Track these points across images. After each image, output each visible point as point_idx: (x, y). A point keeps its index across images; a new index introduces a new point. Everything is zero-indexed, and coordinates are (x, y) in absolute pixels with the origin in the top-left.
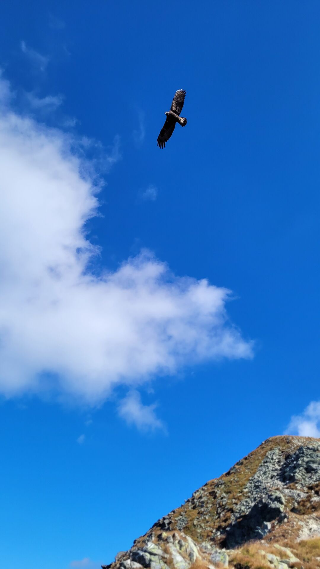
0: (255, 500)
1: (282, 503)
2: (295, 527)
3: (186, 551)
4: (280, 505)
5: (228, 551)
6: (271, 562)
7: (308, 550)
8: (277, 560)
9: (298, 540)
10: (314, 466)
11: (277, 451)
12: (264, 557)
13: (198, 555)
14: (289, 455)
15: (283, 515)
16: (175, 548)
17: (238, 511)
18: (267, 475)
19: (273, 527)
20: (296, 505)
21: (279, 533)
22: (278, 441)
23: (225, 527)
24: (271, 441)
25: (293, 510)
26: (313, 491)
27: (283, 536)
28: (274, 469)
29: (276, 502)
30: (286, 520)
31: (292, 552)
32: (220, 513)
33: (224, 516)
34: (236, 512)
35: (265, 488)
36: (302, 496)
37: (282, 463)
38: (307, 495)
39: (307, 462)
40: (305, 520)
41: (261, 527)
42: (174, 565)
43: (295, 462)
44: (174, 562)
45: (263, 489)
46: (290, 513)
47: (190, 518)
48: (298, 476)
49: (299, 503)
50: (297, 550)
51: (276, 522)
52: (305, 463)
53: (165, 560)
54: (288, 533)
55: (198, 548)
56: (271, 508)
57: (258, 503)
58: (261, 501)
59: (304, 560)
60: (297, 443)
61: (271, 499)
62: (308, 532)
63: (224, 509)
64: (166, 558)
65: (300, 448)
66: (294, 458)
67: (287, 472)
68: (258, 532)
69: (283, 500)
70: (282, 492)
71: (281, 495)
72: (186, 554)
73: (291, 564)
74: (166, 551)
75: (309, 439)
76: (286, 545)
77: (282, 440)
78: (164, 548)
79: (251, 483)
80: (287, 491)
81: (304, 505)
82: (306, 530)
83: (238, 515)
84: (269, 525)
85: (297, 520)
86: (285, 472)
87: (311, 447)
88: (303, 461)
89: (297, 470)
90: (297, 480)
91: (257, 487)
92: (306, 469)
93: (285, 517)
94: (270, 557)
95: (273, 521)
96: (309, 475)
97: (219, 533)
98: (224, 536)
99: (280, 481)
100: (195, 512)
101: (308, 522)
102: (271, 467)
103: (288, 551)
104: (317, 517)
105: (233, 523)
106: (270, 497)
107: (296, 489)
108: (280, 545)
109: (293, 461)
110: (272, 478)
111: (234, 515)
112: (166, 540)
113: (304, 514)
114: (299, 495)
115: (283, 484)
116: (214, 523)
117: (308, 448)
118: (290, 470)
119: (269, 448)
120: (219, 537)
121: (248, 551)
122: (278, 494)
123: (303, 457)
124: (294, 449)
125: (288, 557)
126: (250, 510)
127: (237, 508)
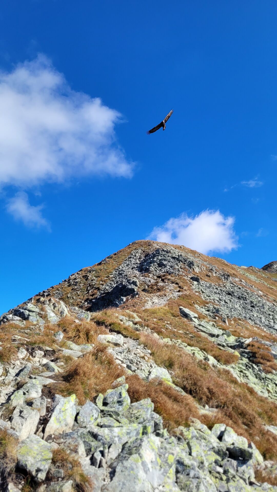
0: (117, 282)
1: (136, 286)
2: (143, 301)
3: (59, 310)
4: (135, 287)
5: (92, 313)
6: (121, 320)
7: (148, 315)
8: (126, 319)
9: (143, 308)
10: (165, 263)
11: (140, 251)
12: (117, 317)
13: (67, 313)
14: (149, 254)
15: (136, 293)
16: (50, 308)
17: (103, 289)
18: (130, 266)
19: (127, 300)
20: (147, 287)
21: (131, 304)
22: (142, 244)
23: (92, 299)
24: (136, 243)
25: (144, 290)
26: (160, 279)
27: (134, 306)
28: (135, 263)
29: (132, 285)
30: (137, 296)
31: (137, 315)
32: (89, 290)
33: (92, 292)
34: (102, 290)
35: (126, 275)
36: (152, 282)
37: (142, 259)
38: (155, 281)
39: (160, 260)
40: (151, 297)
41: (118, 300)
42: (47, 319)
43: (151, 259)
44: (48, 317)
45: (125, 276)
46: (141, 292)
47: (65, 292)
48: (152, 268)
49: (148, 286)
50: (141, 314)
51: (129, 297)
52: (158, 260)
53: (41, 315)
54: (137, 304)
55: (69, 309)
56: (128, 289)
57: (119, 284)
58: (121, 284)
59: (145, 320)
60: (156, 246)
61: (129, 283)
62: (151, 304)
63: (93, 287)
64: (42, 314)
65: (157, 250)
66: (151, 256)
67: (144, 265)
68: (116, 303)
69: (138, 284)
70: (137, 278)
71: (137, 281)
72: (59, 312)
73: (135, 322)
74: (42, 309)
75: (165, 244)
76: (134, 311)
77: (145, 243)
78: (41, 307)
79: (116, 271)
80: (141, 278)
81: (152, 288)
82: (150, 303)
83: (103, 292)
84: (125, 299)
85: (145, 296)
86: (143, 266)
87: (165, 249)
88: (158, 259)
89: (152, 265)
90: (151, 271)
91: (121, 274)
92: (158, 264)
93: (137, 294)
94: (121, 317)
95: (128, 297)
96: (160, 268)
97: (86, 303)
98: (90, 305)
99: (138, 271)
100: (70, 288)
101: (153, 298)
102: (133, 261)
103: (135, 315)
104: (159, 295)
105: (98, 297)
106: (128, 281)
107: (149, 277)
108: (130, 311)
109: (150, 258)
110: (132, 269)
111: (100, 292)
112: (43, 302)
113: (151, 293)
114: (150, 281)
115: (140, 273)
116: (84, 296)
117: (163, 250)
118: (147, 264)
119: (134, 248)
120: (86, 305)
121: (106, 314)
122: (135, 279)
123: (158, 256)
124: (153, 250)
125: (134, 318)
126: (112, 289)
127: (102, 287)
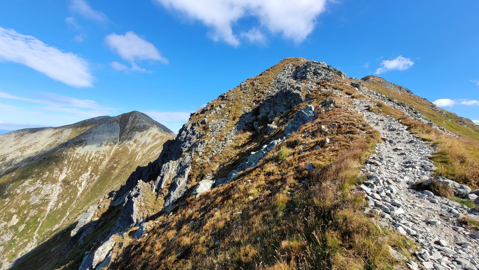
0: (277, 88)
4: (299, 92)
10: (319, 71)
11: (291, 65)
14: (299, 66)
18: (285, 76)
22: (292, 59)
23: (259, 101)
24: (287, 60)
25: (308, 95)
26: (319, 85)
28: (289, 73)
29: (296, 90)
32: (256, 94)
33: (258, 95)
37: (294, 71)
38: (316, 87)
45: (283, 83)
47: (239, 95)
56: (293, 93)
58: (285, 89)
61: (293, 88)
63: (258, 91)
65: (307, 62)
66: (303, 68)
67: (298, 75)
69: (301, 89)
71: (300, 86)
79: (275, 80)
80: (303, 84)
83: (267, 95)
87: (315, 62)
88: (311, 69)
89: (308, 74)
90: (308, 79)
91: (279, 82)
92: (314, 73)
96: (316, 76)
97: (254, 103)
99: (294, 79)
100: (242, 92)
105: (265, 99)
107: (309, 83)
110: (288, 78)
111: (264, 95)
115: (296, 81)
116: (252, 98)
118: (301, 73)
119: (286, 63)
124: (303, 63)
126: (274, 93)
127: (266, 92)
